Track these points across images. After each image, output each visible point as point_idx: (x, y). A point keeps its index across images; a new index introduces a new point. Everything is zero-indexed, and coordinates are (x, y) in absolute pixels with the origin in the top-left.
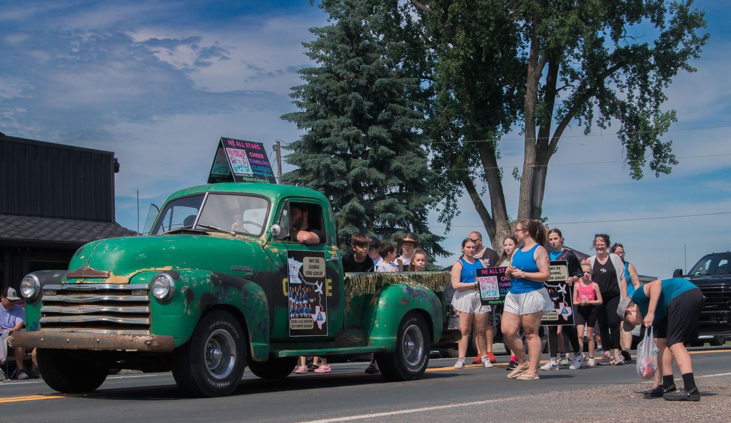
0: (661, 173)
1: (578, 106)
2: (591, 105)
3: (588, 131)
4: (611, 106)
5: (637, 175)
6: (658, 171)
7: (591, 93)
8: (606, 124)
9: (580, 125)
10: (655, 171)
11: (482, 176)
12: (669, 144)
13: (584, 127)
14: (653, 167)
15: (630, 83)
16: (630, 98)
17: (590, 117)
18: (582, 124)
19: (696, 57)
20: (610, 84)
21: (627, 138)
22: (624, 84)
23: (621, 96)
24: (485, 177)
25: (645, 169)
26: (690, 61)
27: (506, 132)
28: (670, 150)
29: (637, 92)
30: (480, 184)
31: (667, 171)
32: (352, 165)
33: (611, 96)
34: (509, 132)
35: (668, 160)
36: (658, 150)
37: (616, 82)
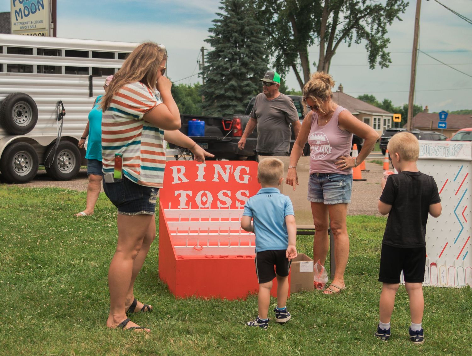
0: (384, 67)
1: (346, 32)
2: (352, 33)
3: (349, 45)
4: (362, 34)
5: (372, 67)
6: (383, 66)
7: (352, 27)
8: (359, 42)
9: (345, 42)
10: (381, 66)
11: (300, 64)
12: (388, 53)
13: (347, 44)
14: (380, 63)
15: (373, 22)
16: (372, 29)
17: (351, 39)
18: (347, 41)
19: (403, 12)
20: (362, 22)
21: (370, 49)
22: (369, 23)
23: (368, 29)
24: (302, 65)
25: (377, 65)
26: (400, 14)
27: (312, 44)
28: (389, 56)
29: (375, 26)
30: (299, 68)
31: (387, 66)
32: (233, 65)
33: (363, 28)
34: (314, 45)
35: (387, 61)
36: (383, 56)
37: (366, 21)
